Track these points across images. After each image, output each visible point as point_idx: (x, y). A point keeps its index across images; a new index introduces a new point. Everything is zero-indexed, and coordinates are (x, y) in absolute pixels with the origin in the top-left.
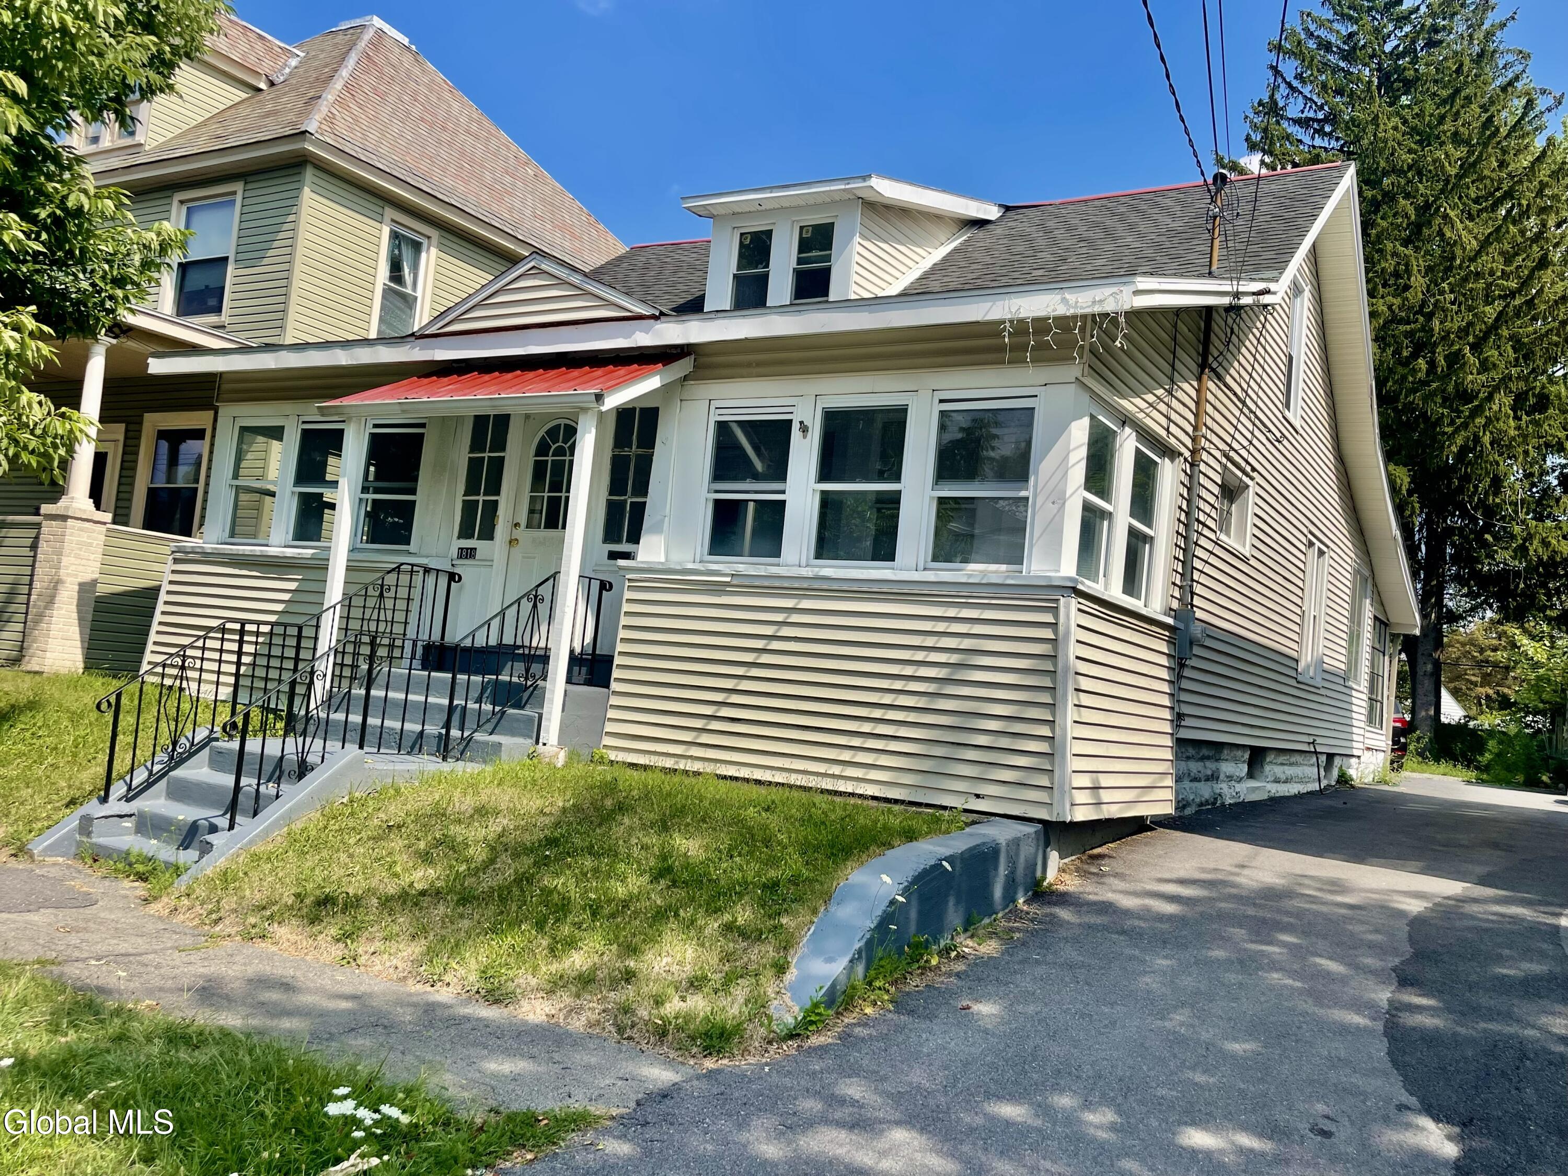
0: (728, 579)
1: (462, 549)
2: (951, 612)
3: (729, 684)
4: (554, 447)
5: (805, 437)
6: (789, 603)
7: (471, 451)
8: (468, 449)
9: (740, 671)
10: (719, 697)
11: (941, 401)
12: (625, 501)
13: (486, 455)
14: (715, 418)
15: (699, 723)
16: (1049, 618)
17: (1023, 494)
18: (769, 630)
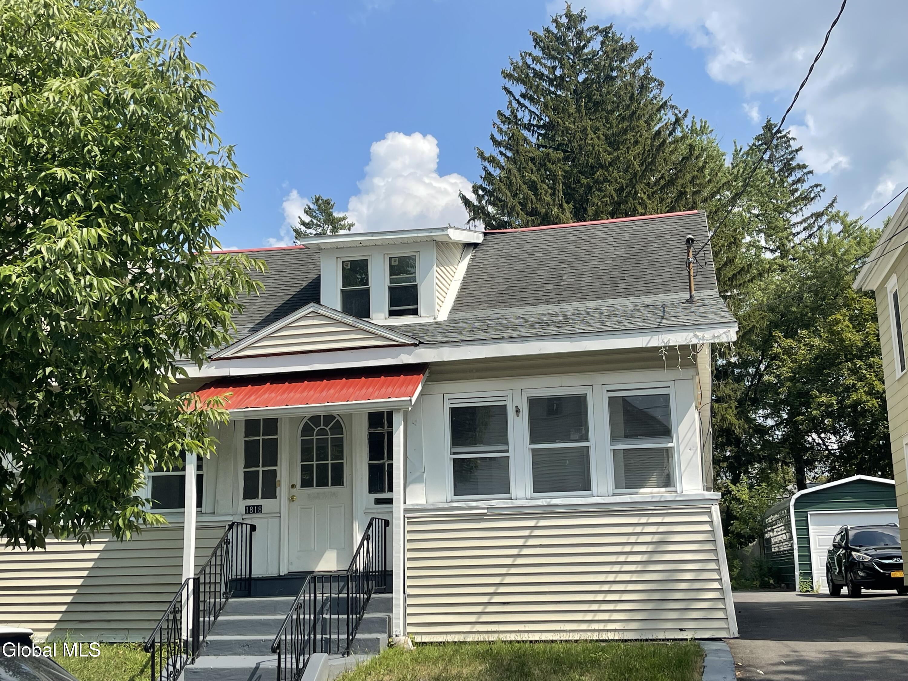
0: (485, 511)
1: (249, 507)
2: (644, 520)
3: (497, 580)
4: (316, 430)
5: (518, 416)
6: (532, 523)
7: (246, 435)
8: (243, 434)
9: (503, 571)
10: (491, 590)
11: (608, 391)
12: (384, 464)
13: (261, 438)
14: (448, 405)
15: (479, 609)
16: (706, 518)
17: (670, 445)
18: (520, 542)
